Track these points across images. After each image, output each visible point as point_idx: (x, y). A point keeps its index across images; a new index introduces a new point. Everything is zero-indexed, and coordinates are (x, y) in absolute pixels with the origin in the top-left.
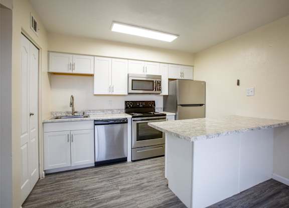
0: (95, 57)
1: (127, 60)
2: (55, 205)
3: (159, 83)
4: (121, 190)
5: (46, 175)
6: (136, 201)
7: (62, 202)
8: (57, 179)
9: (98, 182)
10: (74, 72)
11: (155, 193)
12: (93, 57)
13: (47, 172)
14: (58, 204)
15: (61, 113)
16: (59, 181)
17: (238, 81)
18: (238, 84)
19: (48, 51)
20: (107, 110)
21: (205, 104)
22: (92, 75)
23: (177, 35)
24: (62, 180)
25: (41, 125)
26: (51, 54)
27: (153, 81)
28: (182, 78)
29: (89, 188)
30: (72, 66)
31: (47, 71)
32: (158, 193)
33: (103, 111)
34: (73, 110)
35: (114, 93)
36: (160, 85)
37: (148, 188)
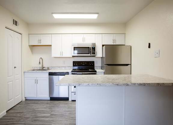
0: (52, 35)
1: (71, 34)
2: (19, 113)
3: (94, 49)
4: (52, 115)
5: (26, 100)
6: (54, 121)
7: (22, 113)
8: (29, 103)
9: (44, 108)
10: (41, 44)
11: (67, 121)
12: (51, 35)
13: (27, 99)
14: (20, 113)
15: (37, 67)
16: (29, 104)
17: (149, 44)
18: (149, 47)
19: (29, 34)
20: (62, 67)
21: (131, 65)
22: (51, 46)
23: (98, 13)
24: (30, 104)
25: (23, 73)
26: (30, 35)
27: (89, 47)
28: (115, 44)
29: (38, 109)
30: (40, 41)
31: (28, 45)
32: (69, 121)
33: (59, 67)
34: (42, 66)
35: (63, 56)
36: (94, 50)
37: (66, 117)
